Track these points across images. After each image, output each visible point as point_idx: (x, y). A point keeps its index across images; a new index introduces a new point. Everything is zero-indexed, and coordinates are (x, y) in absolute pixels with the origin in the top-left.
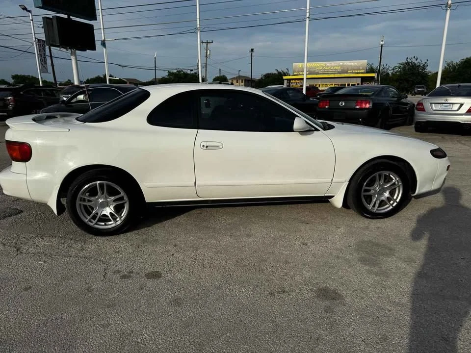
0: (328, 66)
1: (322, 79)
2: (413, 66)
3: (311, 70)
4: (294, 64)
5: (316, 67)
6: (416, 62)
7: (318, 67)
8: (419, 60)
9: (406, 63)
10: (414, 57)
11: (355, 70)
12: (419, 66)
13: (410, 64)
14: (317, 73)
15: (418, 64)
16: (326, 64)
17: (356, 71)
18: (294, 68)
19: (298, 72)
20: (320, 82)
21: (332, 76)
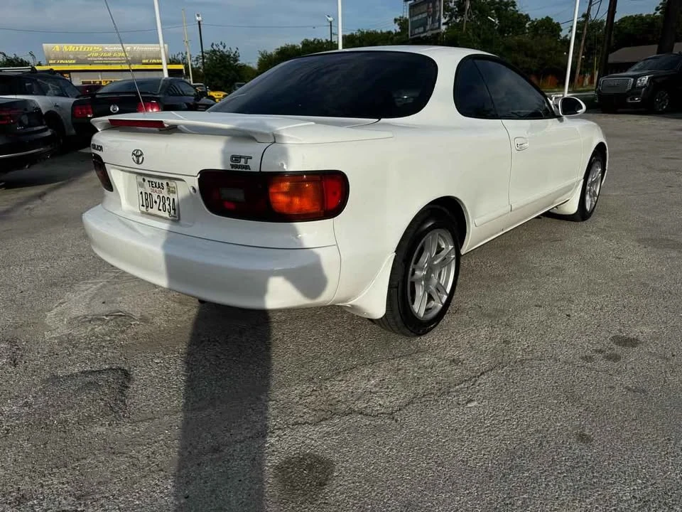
0: (108, 52)
1: (103, 73)
2: (221, 56)
3: (79, 56)
4: (44, 45)
5: (87, 53)
6: (225, 50)
7: (90, 52)
8: (227, 48)
9: (211, 51)
10: (221, 44)
11: (153, 59)
12: (229, 56)
13: (218, 53)
14: (91, 63)
15: (227, 53)
16: (103, 48)
17: (155, 61)
18: (46, 52)
19: (56, 59)
20: (100, 76)
21: (118, 67)
